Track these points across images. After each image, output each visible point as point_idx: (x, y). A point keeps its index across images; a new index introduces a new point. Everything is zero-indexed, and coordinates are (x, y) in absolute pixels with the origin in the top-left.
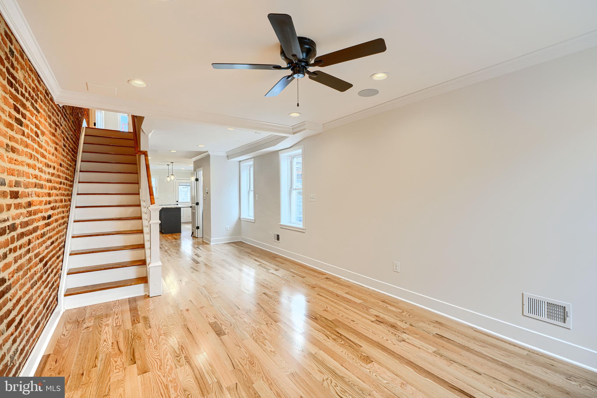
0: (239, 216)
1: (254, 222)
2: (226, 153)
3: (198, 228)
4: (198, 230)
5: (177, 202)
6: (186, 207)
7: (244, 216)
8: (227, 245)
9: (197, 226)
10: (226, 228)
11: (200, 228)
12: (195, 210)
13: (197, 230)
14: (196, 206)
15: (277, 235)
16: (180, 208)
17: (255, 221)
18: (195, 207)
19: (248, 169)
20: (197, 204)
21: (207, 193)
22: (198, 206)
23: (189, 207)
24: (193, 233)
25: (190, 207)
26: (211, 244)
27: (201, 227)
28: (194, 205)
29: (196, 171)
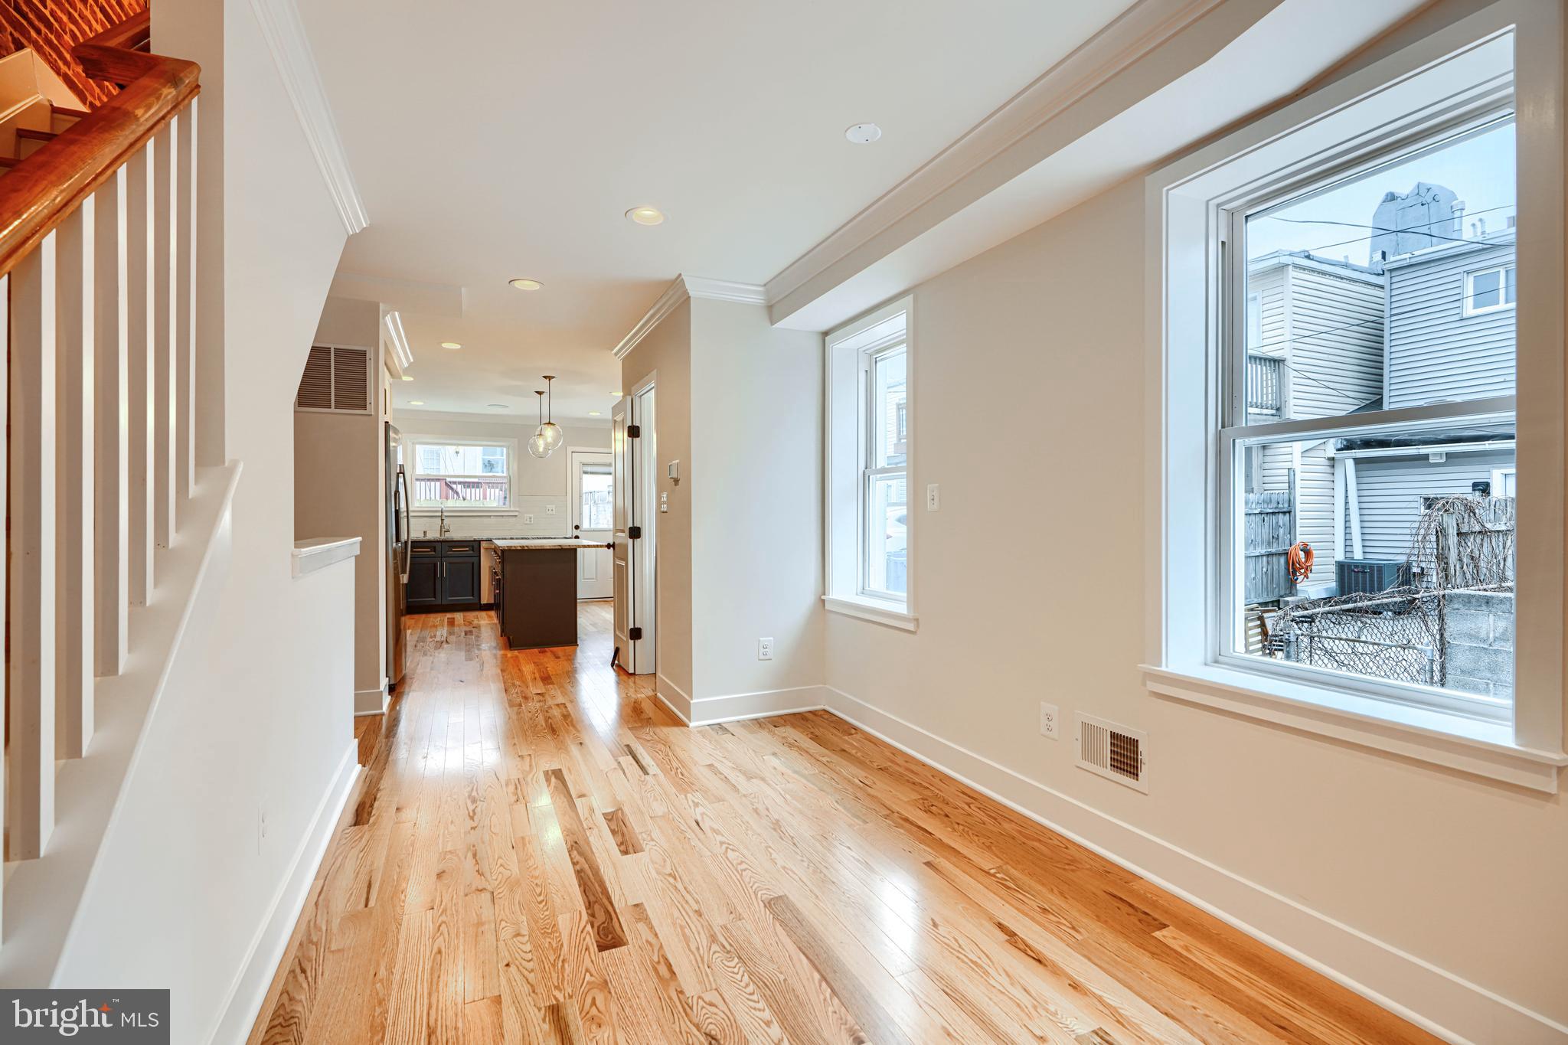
0: (820, 589)
1: (911, 627)
2: (761, 289)
3: (636, 634)
4: (638, 642)
5: (577, 527)
6: (594, 546)
7: (843, 590)
8: (764, 734)
9: (631, 626)
10: (762, 650)
11: (644, 633)
12: (626, 560)
13: (631, 642)
14: (630, 541)
15: (1114, 736)
16: (575, 550)
17: (918, 626)
18: (626, 547)
19: (863, 367)
20: (635, 533)
21: (676, 481)
22: (638, 541)
23: (601, 546)
24: (617, 651)
25: (609, 546)
26: (692, 725)
27: (648, 633)
28: (623, 537)
29: (630, 395)
